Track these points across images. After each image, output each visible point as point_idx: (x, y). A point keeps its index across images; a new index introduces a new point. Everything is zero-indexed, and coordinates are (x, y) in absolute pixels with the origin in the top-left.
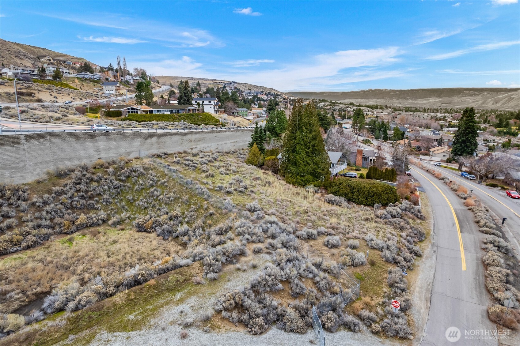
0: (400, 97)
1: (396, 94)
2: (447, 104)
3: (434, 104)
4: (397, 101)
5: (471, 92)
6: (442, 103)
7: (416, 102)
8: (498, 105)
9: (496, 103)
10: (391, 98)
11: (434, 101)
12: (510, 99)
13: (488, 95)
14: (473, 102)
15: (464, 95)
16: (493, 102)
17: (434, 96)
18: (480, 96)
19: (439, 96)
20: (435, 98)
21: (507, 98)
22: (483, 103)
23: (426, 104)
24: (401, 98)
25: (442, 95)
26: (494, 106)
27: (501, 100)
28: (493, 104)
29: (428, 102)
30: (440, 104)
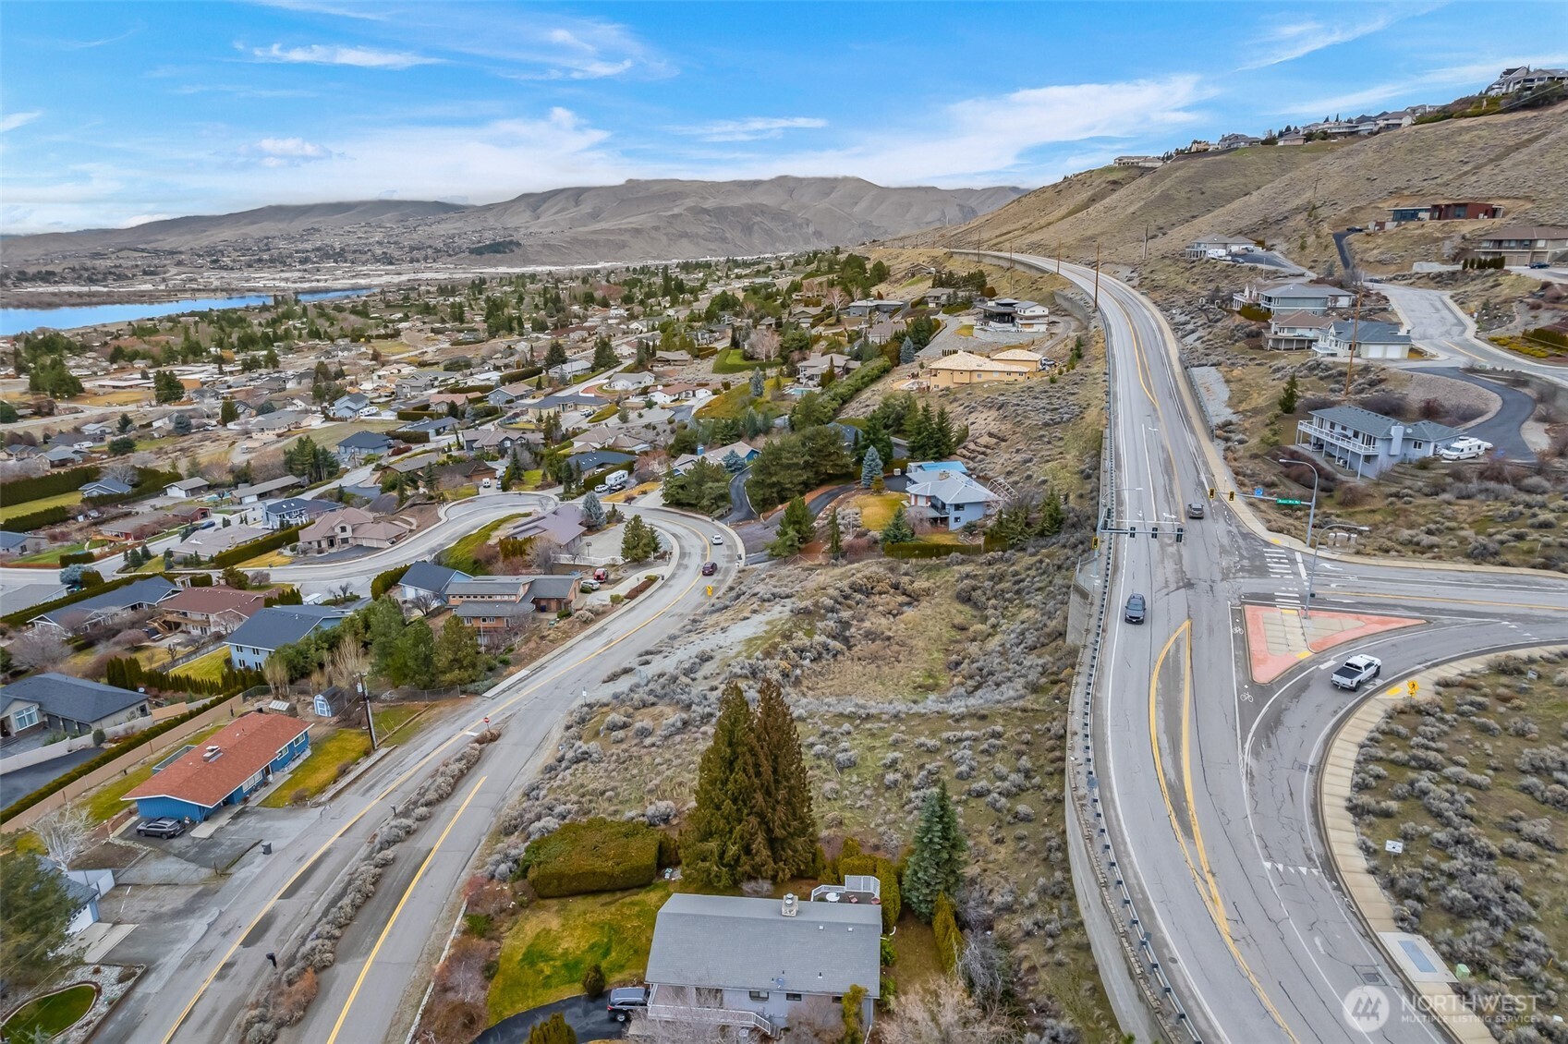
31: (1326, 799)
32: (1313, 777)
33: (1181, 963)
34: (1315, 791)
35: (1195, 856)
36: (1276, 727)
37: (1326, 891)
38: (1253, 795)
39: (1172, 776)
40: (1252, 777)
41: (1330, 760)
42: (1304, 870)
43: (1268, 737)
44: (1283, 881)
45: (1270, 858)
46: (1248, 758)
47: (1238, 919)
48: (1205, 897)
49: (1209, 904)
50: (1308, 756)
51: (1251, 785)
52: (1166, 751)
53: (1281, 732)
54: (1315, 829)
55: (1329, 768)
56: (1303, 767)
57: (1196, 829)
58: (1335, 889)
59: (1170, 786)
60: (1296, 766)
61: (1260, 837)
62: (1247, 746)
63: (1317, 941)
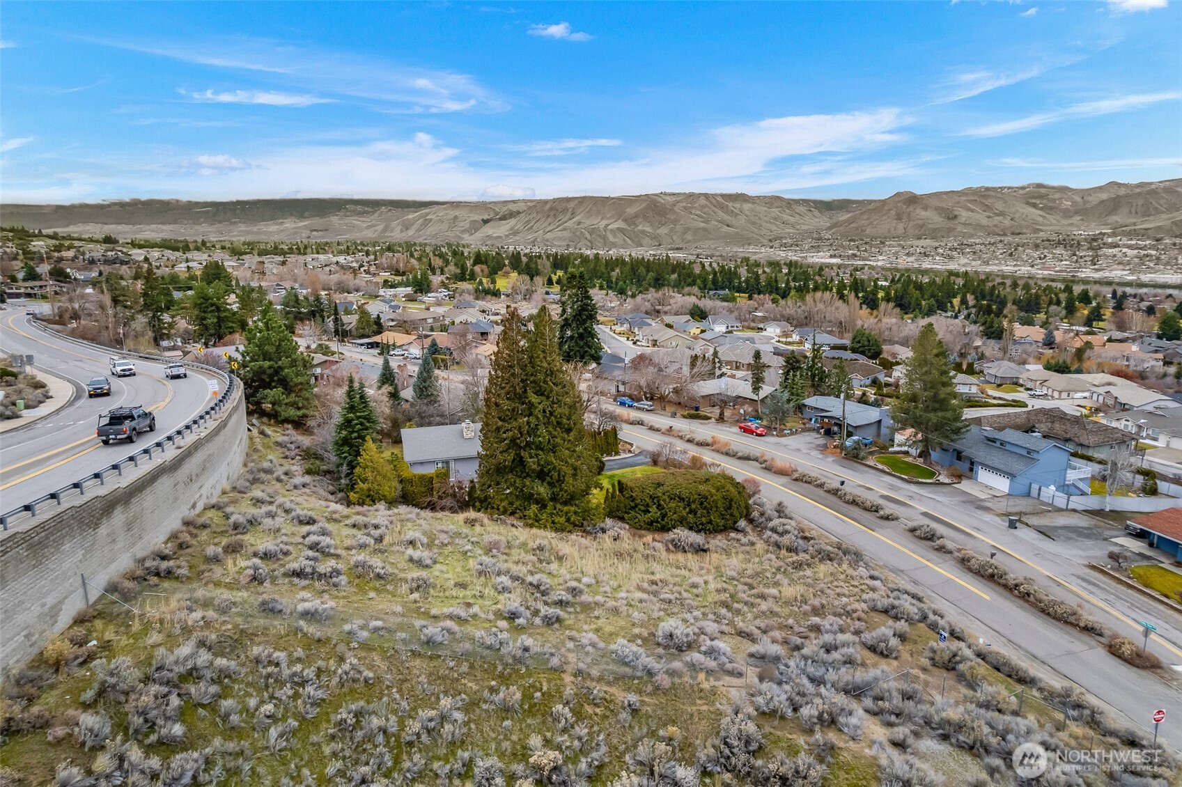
0: (217, 218)
1: (207, 212)
2: (321, 233)
3: (295, 233)
4: (211, 229)
5: (359, 208)
6: (312, 231)
7: (255, 229)
8: (411, 232)
9: (407, 229)
10: (196, 221)
11: (294, 226)
12: (427, 222)
13: (389, 214)
14: (368, 227)
15: (348, 214)
16: (400, 227)
17: (292, 215)
18: (376, 214)
19: (302, 216)
20: (294, 219)
21: (421, 220)
22: (385, 229)
23: (279, 232)
24: (220, 222)
25: (306, 214)
26: (404, 234)
27: (413, 224)
28: (402, 231)
29: (282, 227)
30: (305, 233)
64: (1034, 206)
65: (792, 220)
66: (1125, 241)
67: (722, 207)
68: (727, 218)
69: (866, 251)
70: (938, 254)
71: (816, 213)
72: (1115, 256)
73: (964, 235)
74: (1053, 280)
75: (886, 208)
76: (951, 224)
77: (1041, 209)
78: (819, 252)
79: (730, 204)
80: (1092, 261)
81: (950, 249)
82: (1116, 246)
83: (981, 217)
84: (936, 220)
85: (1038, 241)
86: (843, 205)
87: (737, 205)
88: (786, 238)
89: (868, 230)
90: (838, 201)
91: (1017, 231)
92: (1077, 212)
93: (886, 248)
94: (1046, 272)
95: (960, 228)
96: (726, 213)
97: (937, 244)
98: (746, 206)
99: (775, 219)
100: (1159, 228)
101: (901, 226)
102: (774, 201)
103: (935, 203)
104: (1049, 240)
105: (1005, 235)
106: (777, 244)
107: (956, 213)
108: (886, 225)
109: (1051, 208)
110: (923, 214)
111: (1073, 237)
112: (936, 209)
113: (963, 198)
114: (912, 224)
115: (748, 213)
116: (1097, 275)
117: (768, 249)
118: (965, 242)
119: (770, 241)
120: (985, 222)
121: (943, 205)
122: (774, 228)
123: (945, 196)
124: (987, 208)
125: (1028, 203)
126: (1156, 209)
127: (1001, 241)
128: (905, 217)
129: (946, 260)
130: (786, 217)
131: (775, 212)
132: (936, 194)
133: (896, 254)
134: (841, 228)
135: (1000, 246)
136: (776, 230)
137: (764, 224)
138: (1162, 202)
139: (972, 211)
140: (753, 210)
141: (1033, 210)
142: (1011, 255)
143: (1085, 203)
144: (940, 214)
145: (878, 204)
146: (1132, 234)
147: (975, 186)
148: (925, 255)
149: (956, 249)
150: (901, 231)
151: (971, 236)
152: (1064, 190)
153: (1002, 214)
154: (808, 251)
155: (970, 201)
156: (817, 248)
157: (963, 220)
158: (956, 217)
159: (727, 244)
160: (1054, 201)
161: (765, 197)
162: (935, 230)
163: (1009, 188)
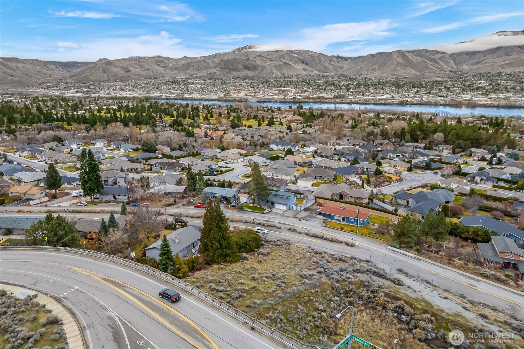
31: (71, 319)
32: (82, 326)
33: (79, 258)
34: (77, 320)
35: (97, 276)
36: (114, 337)
37: (55, 294)
38: (98, 303)
39: (128, 290)
40: (103, 309)
41: (79, 337)
42: (65, 294)
43: (113, 329)
44: (69, 287)
45: (77, 290)
46: (111, 314)
47: (74, 272)
48: (85, 270)
49: (83, 270)
50: (90, 333)
51: (101, 306)
52: (140, 295)
53: (110, 336)
54: (69, 307)
55: (78, 332)
56: (89, 326)
57: (104, 282)
58: (54, 296)
59: (124, 286)
60: (92, 325)
61: (85, 293)
62: (117, 319)
63: (52, 281)
64: (160, 66)
65: (49, 73)
66: (195, 81)
67: (4, 65)
68: (9, 71)
69: (93, 88)
70: (127, 89)
71: (60, 69)
72: (194, 88)
73: (135, 79)
74: (176, 99)
75: (97, 67)
76: (128, 74)
77: (162, 67)
78: (69, 90)
79: (9, 63)
80: (187, 90)
81: (131, 87)
82: (193, 84)
83: (140, 71)
84: (122, 73)
85: (165, 82)
86: (74, 64)
87: (14, 64)
88: (48, 83)
89: (91, 78)
90: (70, 62)
91: (156, 77)
92: (175, 69)
93: (102, 87)
94: (173, 96)
95: (132, 76)
96: (8, 68)
97: (125, 84)
98: (20, 65)
99: (39, 72)
100: (204, 76)
101: (106, 75)
102: (35, 62)
103: (119, 64)
104: (169, 81)
105: (151, 79)
106: (44, 86)
107: (129, 69)
108: (99, 75)
109: (166, 67)
110: (115, 69)
111: (177, 80)
112: (121, 67)
113: (131, 62)
114: (110, 75)
115: (22, 69)
116: (191, 96)
117: (40, 89)
118: (136, 83)
119: (40, 84)
120: (142, 73)
121: (123, 65)
122: (39, 77)
123: (123, 61)
124: (142, 67)
125: (157, 65)
126: (201, 68)
127: (151, 82)
128: (107, 72)
129: (132, 92)
130: (45, 71)
131: (38, 68)
132: (119, 60)
133: (108, 89)
134: (77, 77)
135: (151, 84)
136: (42, 78)
137: (33, 75)
138: (202, 65)
139: (136, 68)
140: (24, 67)
141: (160, 68)
142: (157, 88)
143: (177, 65)
144: (123, 70)
145: (93, 65)
146: (196, 78)
147: (134, 56)
148: (122, 90)
149: (134, 86)
150: (106, 78)
151: (138, 80)
152: (168, 58)
153: (148, 69)
154: (63, 89)
155: (134, 64)
156: (68, 88)
157: (133, 72)
158: (129, 71)
159: (14, 87)
160: (166, 64)
161: (30, 60)
162: (122, 77)
163: (148, 57)
